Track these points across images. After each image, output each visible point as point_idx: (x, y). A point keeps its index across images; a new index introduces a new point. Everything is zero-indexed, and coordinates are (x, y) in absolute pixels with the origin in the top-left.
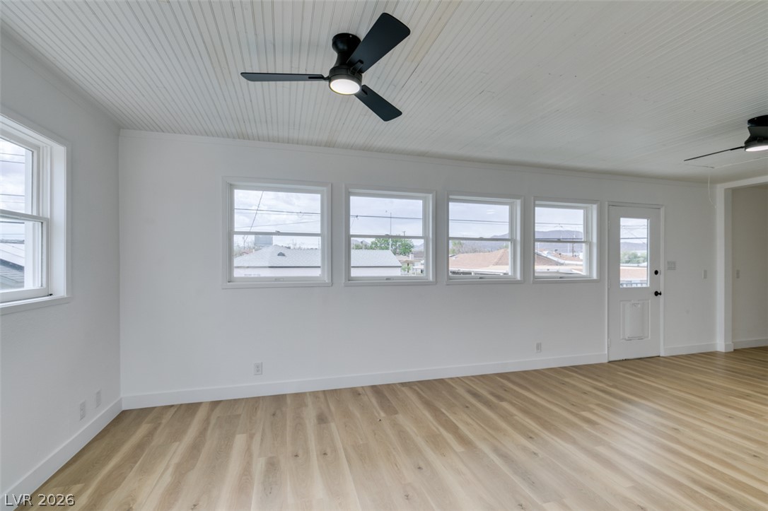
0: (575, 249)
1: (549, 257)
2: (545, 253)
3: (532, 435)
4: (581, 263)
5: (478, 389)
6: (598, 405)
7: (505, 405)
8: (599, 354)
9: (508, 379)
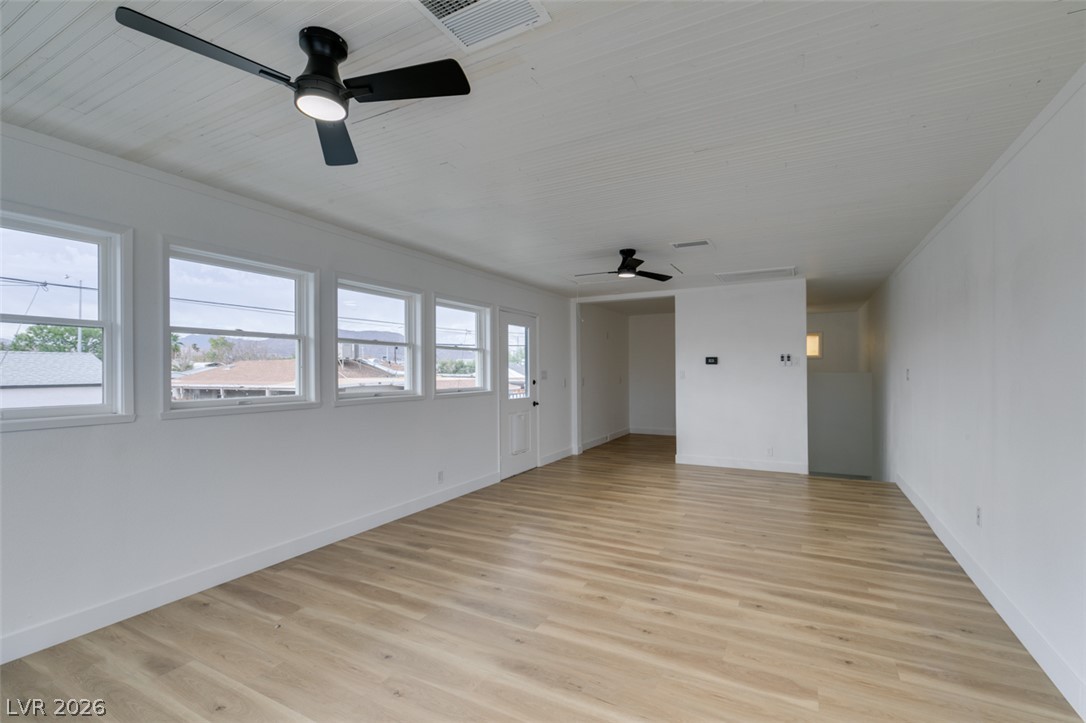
0: (398, 356)
1: (377, 366)
2: (371, 361)
3: (482, 573)
4: (402, 373)
5: (390, 544)
6: (519, 525)
7: (432, 551)
8: (493, 473)
9: (416, 523)
